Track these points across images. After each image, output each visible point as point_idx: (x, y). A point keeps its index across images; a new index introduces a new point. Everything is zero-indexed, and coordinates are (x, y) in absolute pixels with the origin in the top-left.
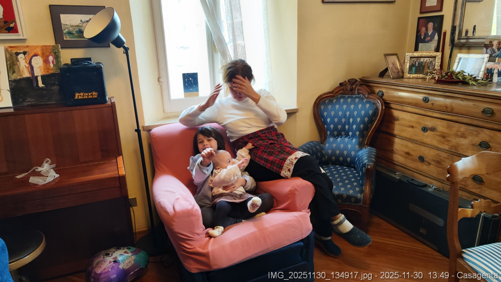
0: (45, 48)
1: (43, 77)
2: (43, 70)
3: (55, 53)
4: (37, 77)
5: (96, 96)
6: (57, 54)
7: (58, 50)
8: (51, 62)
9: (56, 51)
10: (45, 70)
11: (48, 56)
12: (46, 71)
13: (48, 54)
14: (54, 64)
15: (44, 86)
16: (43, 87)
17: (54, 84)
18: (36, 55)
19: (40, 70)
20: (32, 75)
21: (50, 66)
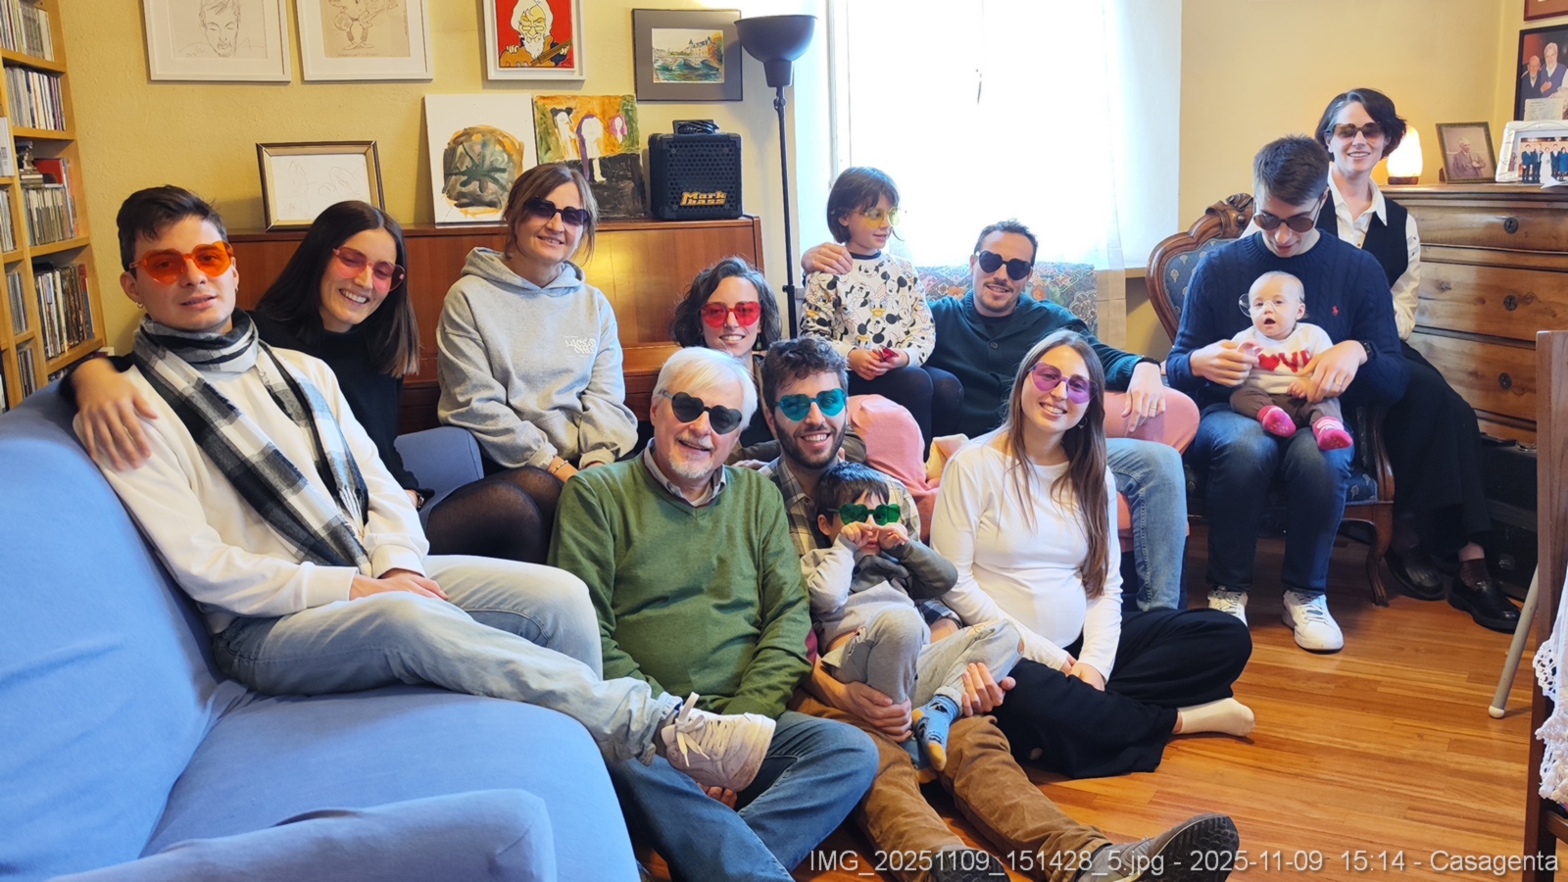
0: (607, 101)
1: (603, 161)
2: (602, 147)
3: (627, 111)
4: (591, 160)
5: (722, 202)
6: (630, 113)
7: (632, 106)
8: (618, 129)
9: (629, 108)
10: (607, 146)
11: (613, 118)
12: (608, 149)
13: (612, 114)
14: (624, 135)
15: (604, 179)
16: (603, 182)
17: (625, 177)
18: (590, 116)
19: (599, 147)
20: (582, 156)
21: (616, 139)
